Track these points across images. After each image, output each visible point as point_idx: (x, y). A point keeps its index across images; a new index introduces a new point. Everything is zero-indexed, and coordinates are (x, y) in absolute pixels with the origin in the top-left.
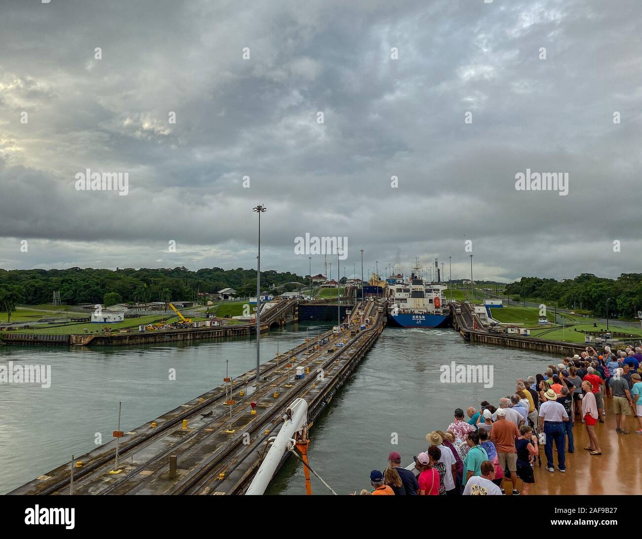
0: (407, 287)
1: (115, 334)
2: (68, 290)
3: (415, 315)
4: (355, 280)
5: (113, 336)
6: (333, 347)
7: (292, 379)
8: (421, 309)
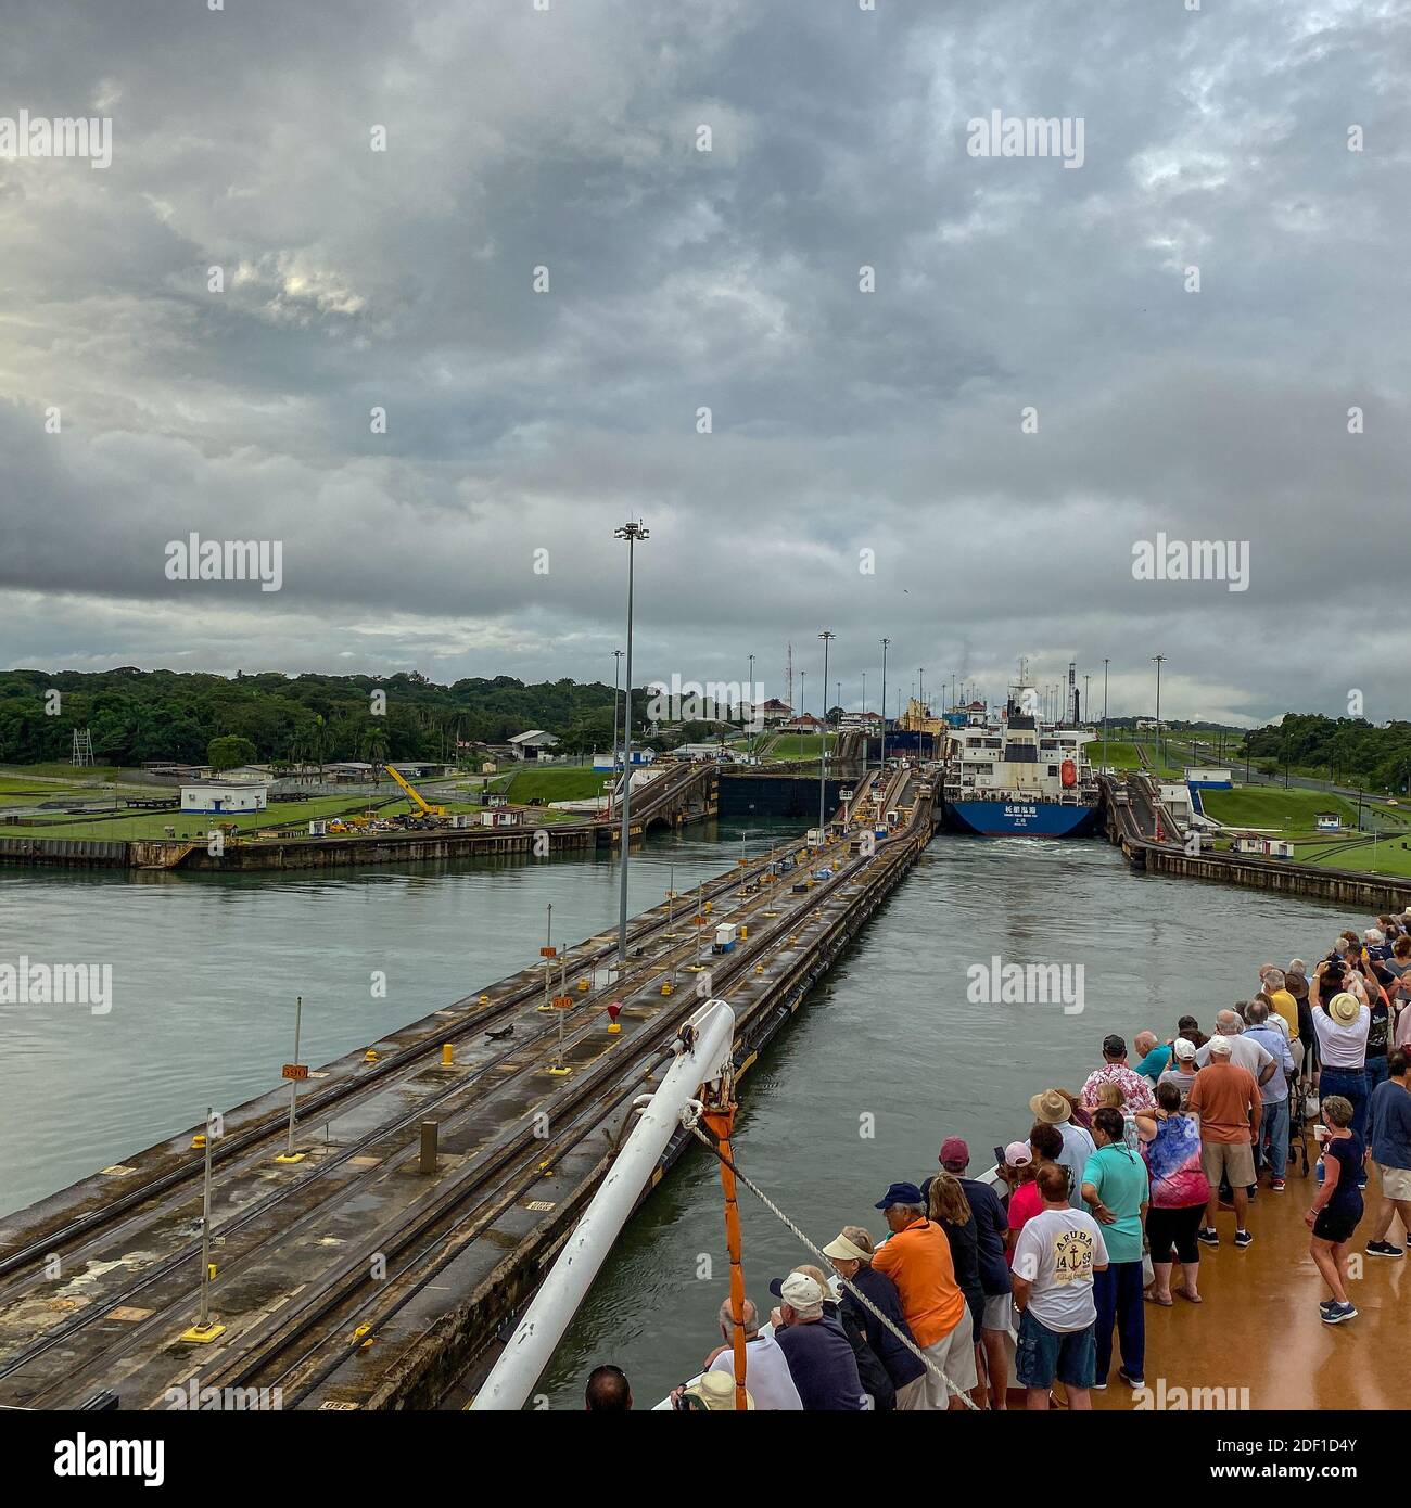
0: (996, 735)
1: (246, 841)
2: (114, 726)
3: (1012, 804)
4: (863, 715)
5: (242, 847)
6: (807, 879)
7: (704, 954)
8: (1026, 789)
